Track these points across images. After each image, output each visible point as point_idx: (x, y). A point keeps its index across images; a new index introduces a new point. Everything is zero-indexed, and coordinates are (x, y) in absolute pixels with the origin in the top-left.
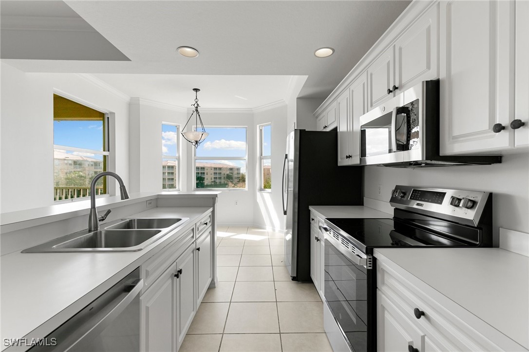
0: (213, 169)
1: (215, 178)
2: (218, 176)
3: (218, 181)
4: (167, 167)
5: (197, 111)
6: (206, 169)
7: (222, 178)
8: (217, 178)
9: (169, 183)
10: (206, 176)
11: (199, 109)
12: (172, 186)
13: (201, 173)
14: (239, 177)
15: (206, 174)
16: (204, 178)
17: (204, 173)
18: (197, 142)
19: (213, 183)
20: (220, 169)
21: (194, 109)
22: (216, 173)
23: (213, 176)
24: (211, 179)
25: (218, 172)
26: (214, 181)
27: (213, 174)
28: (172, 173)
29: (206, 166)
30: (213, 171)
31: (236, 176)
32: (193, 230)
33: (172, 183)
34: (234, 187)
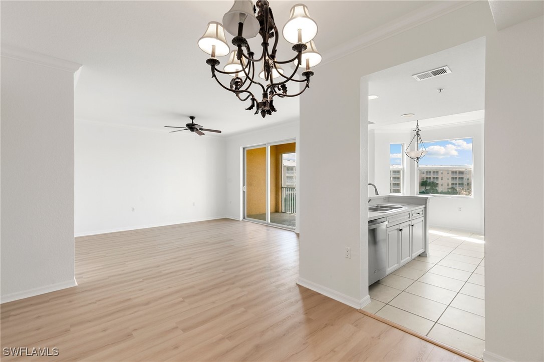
0: (450, 172)
1: (453, 184)
2: (458, 181)
5: (418, 134)
6: (440, 173)
8: (456, 184)
9: (394, 189)
10: (439, 182)
11: (419, 133)
12: (398, 191)
13: (434, 178)
15: (440, 179)
16: (437, 184)
17: (437, 178)
18: (418, 158)
19: (450, 191)
21: (415, 133)
22: (456, 178)
23: (450, 182)
24: (448, 185)
25: (458, 176)
26: (453, 188)
27: (450, 179)
28: (398, 178)
30: (450, 176)
32: (409, 214)
33: (398, 189)
34: (466, 195)
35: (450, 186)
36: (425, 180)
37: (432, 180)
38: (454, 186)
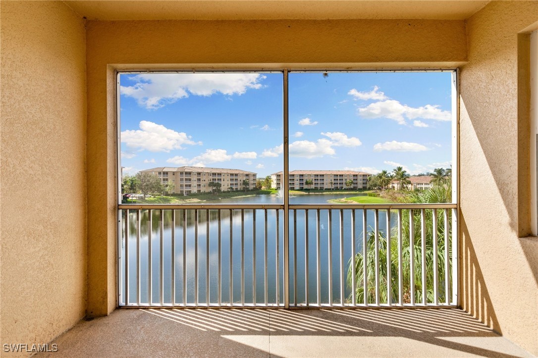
0: (229, 175)
1: (231, 184)
2: (234, 182)
3: (234, 187)
4: (184, 173)
6: (222, 175)
7: (239, 184)
8: (233, 184)
10: (222, 183)
13: (218, 179)
14: (255, 184)
15: (222, 180)
16: (221, 185)
17: (220, 180)
19: (229, 190)
20: (236, 175)
22: (233, 179)
23: (230, 182)
24: (228, 185)
27: (229, 180)
28: (190, 180)
29: (222, 172)
31: (252, 182)
35: (229, 187)
36: (212, 181)
37: (217, 181)
38: (232, 186)
